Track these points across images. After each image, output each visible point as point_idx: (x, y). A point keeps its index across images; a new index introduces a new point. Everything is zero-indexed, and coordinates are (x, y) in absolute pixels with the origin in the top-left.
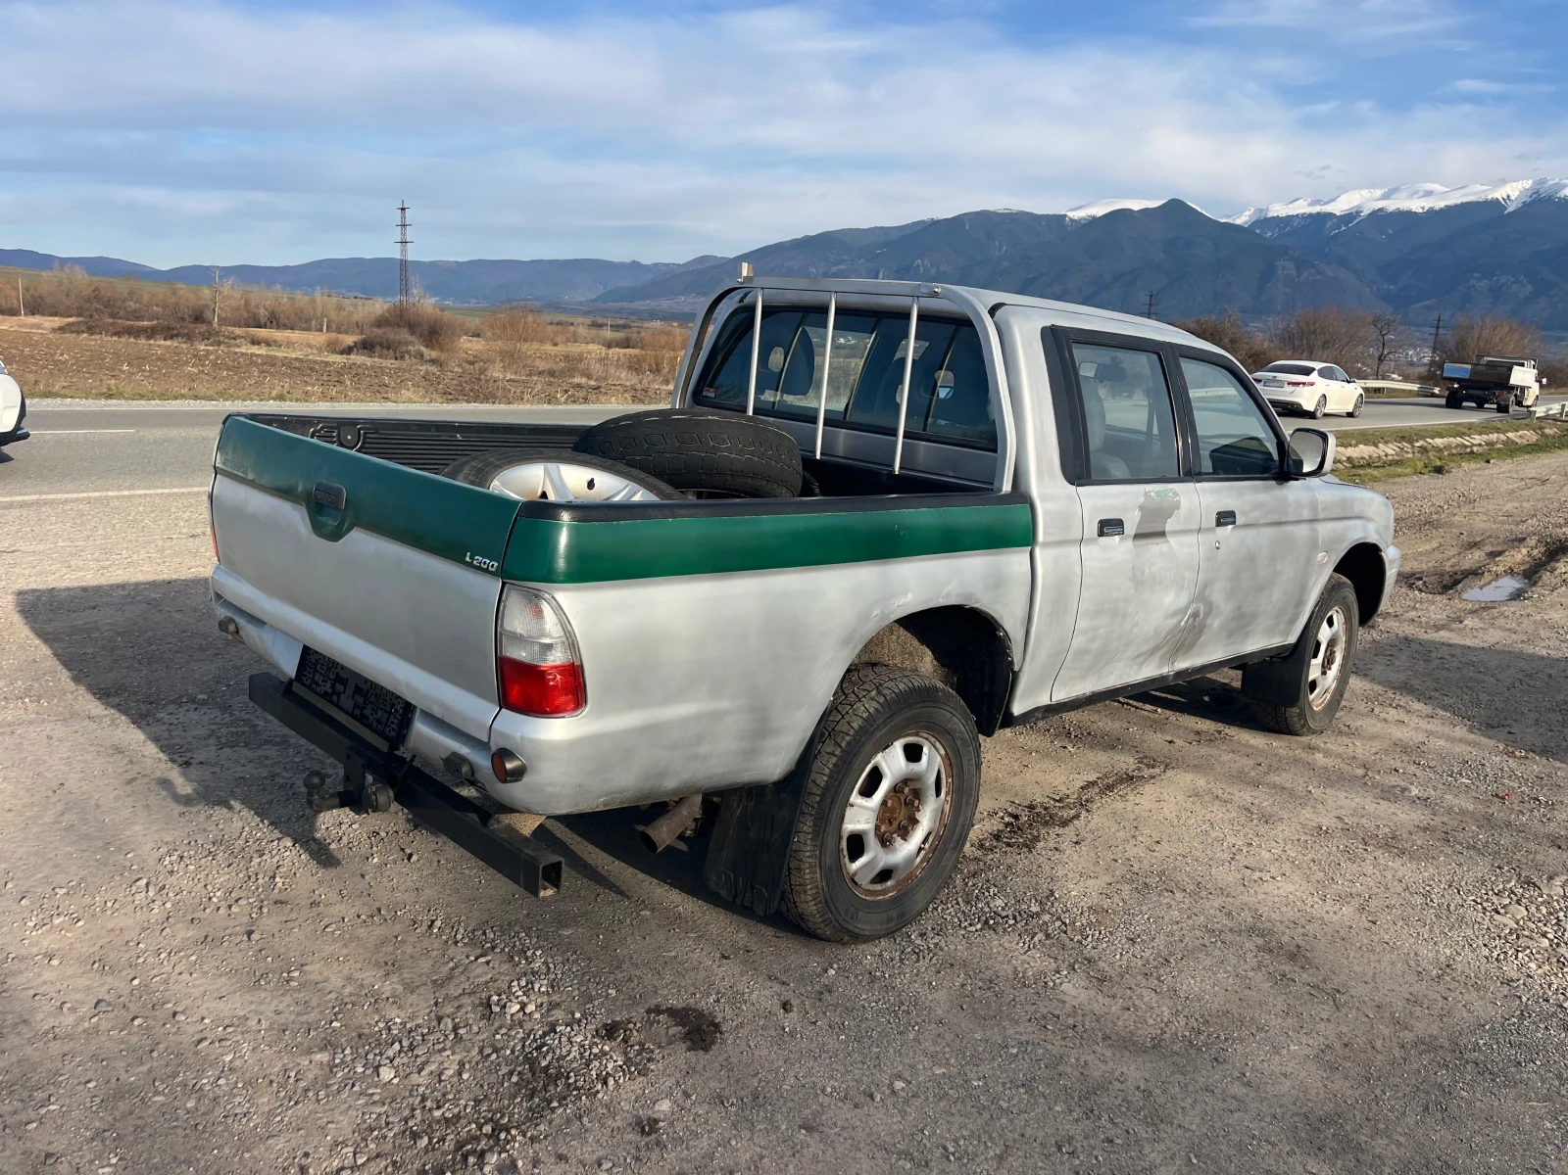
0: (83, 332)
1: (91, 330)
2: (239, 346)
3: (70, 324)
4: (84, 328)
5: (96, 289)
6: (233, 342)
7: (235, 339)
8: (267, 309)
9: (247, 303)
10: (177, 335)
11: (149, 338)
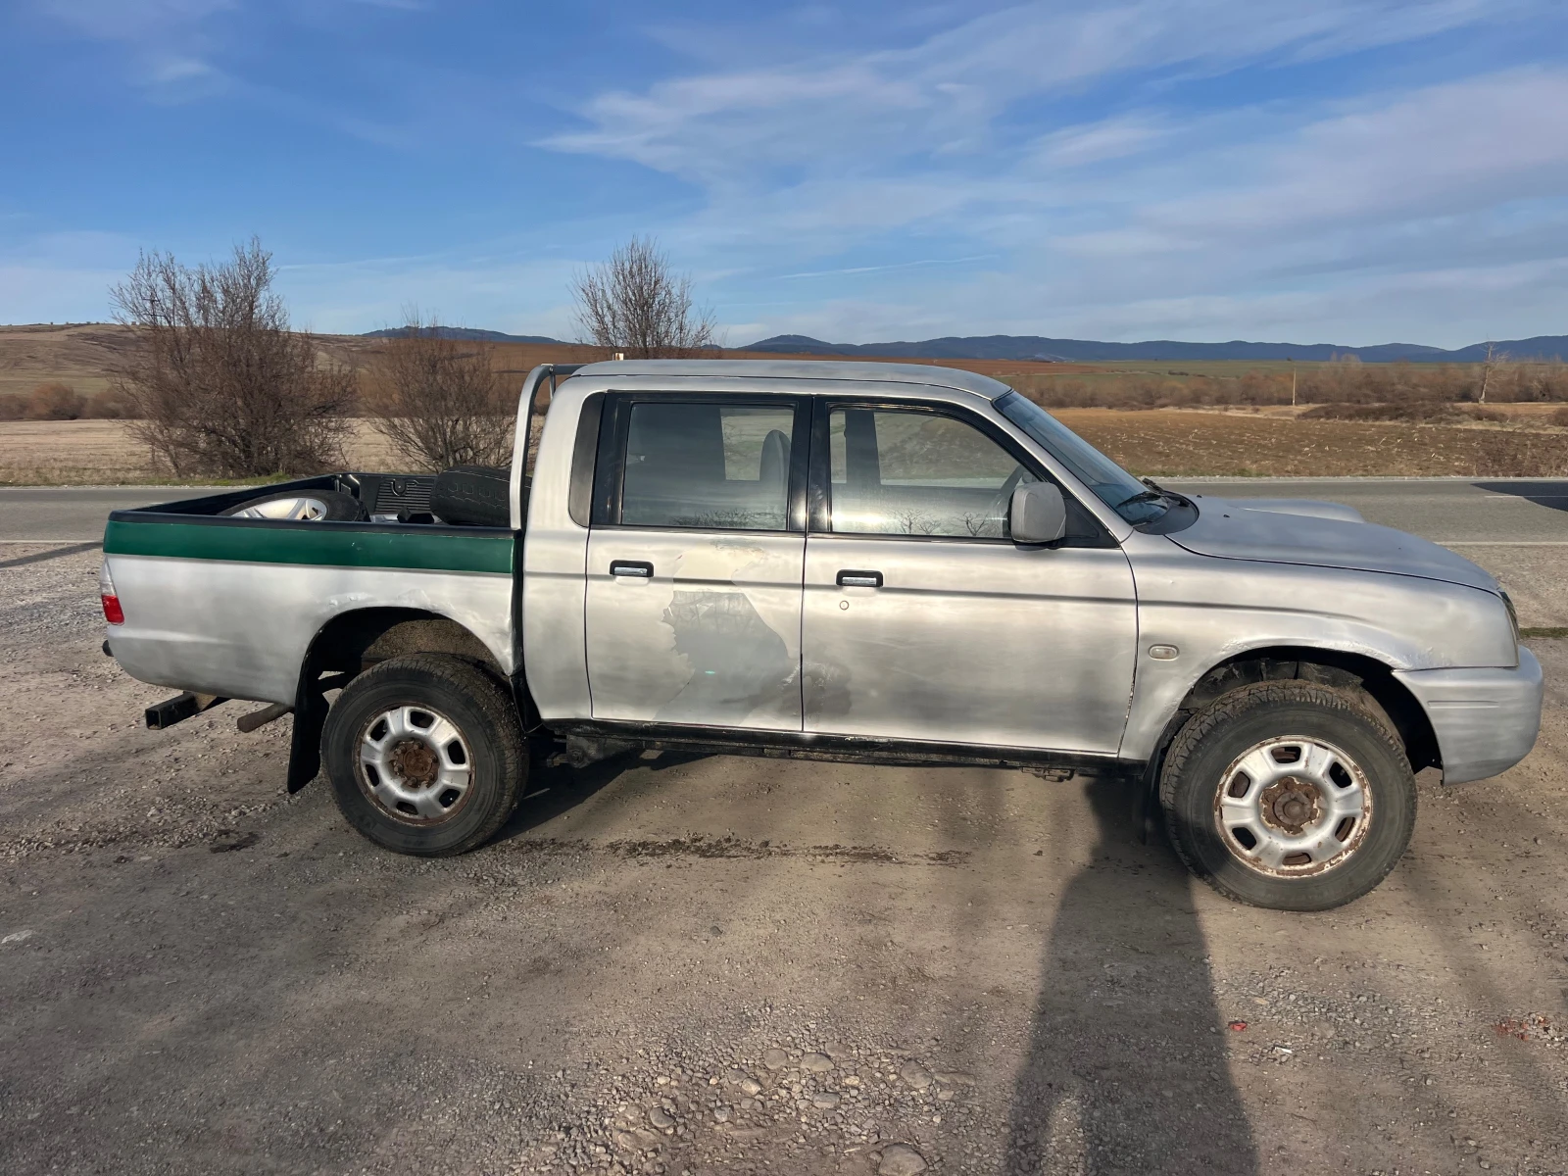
0: (1322, 417)
1: (1328, 415)
2: (1459, 422)
3: (1315, 410)
4: (1323, 414)
5: (1369, 376)
6: (1456, 418)
7: (1458, 415)
8: (1540, 382)
9: (1522, 376)
10: (1401, 415)
11: (1377, 419)
